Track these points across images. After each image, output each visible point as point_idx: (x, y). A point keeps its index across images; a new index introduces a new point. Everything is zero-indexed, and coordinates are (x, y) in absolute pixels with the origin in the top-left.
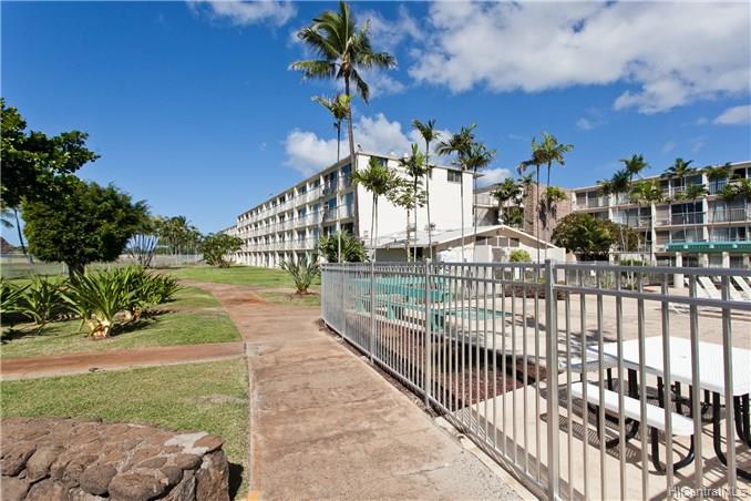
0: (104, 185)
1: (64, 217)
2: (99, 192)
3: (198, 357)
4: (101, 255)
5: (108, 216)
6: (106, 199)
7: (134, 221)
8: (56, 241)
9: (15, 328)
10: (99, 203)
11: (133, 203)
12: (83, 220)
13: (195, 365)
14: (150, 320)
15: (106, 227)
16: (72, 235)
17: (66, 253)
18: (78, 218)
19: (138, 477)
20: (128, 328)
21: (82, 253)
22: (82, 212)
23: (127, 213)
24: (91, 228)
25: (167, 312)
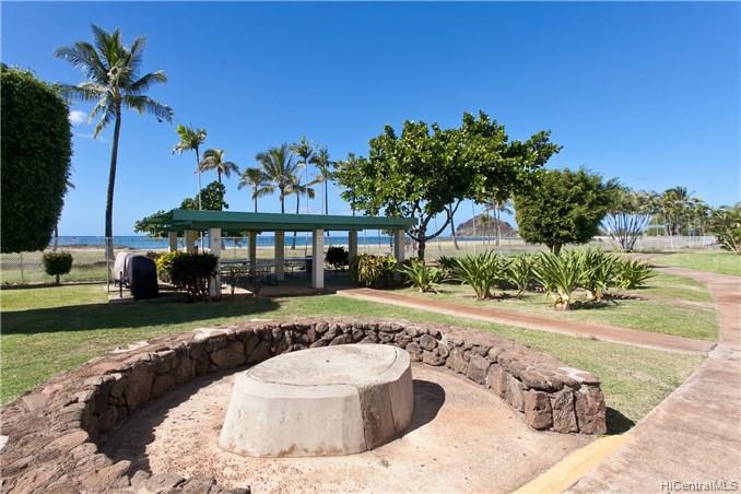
0: (575, 170)
1: (542, 204)
2: (571, 177)
3: (643, 343)
4: (575, 237)
5: (579, 199)
6: (576, 184)
7: (605, 201)
8: (538, 225)
9: (507, 292)
10: (570, 187)
11: (604, 182)
12: (558, 206)
13: (637, 348)
14: (610, 302)
15: (577, 210)
16: (549, 219)
17: (545, 235)
18: (553, 204)
19: (535, 375)
20: (587, 306)
21: (558, 236)
22: (556, 197)
23: (598, 193)
24: (563, 212)
25: (634, 298)
